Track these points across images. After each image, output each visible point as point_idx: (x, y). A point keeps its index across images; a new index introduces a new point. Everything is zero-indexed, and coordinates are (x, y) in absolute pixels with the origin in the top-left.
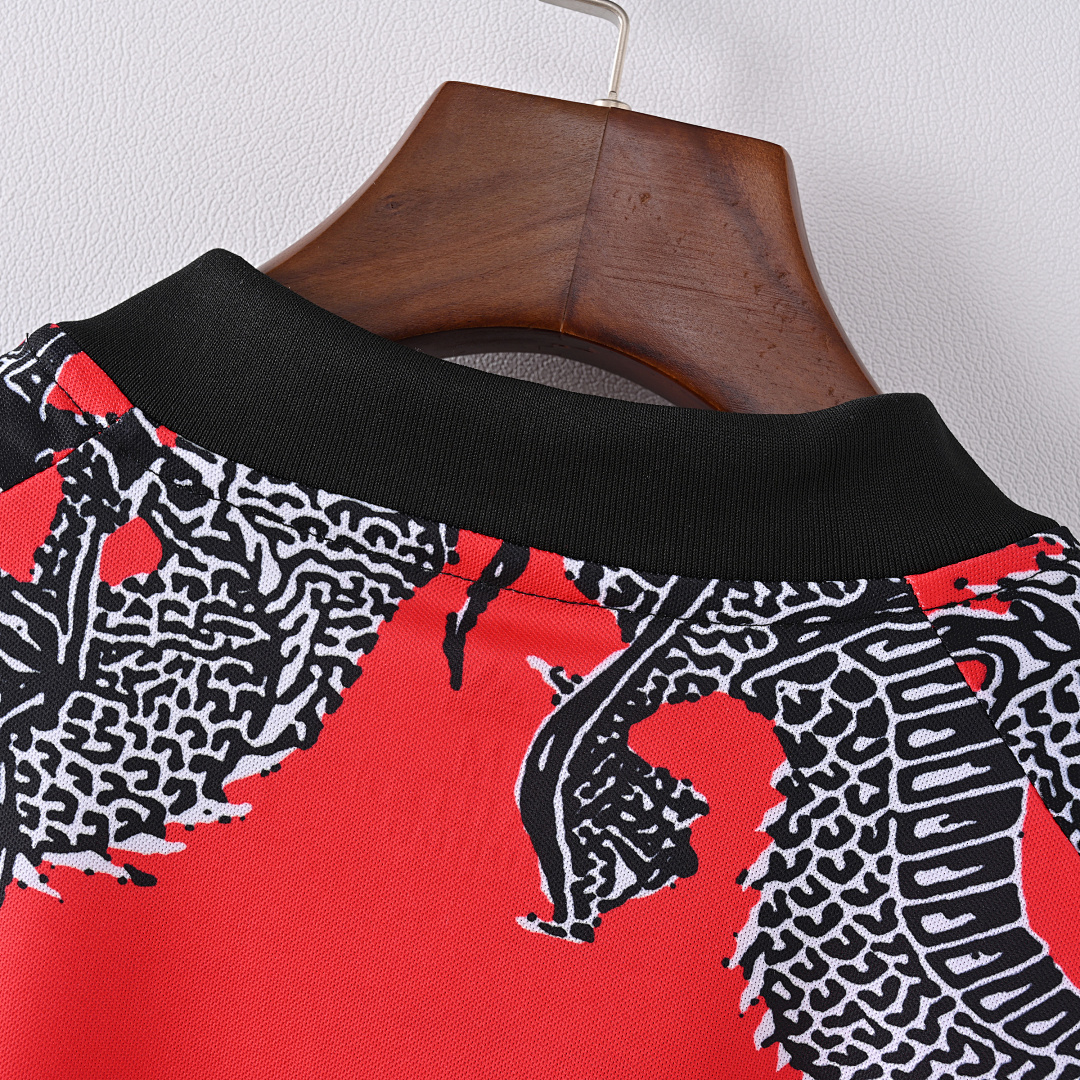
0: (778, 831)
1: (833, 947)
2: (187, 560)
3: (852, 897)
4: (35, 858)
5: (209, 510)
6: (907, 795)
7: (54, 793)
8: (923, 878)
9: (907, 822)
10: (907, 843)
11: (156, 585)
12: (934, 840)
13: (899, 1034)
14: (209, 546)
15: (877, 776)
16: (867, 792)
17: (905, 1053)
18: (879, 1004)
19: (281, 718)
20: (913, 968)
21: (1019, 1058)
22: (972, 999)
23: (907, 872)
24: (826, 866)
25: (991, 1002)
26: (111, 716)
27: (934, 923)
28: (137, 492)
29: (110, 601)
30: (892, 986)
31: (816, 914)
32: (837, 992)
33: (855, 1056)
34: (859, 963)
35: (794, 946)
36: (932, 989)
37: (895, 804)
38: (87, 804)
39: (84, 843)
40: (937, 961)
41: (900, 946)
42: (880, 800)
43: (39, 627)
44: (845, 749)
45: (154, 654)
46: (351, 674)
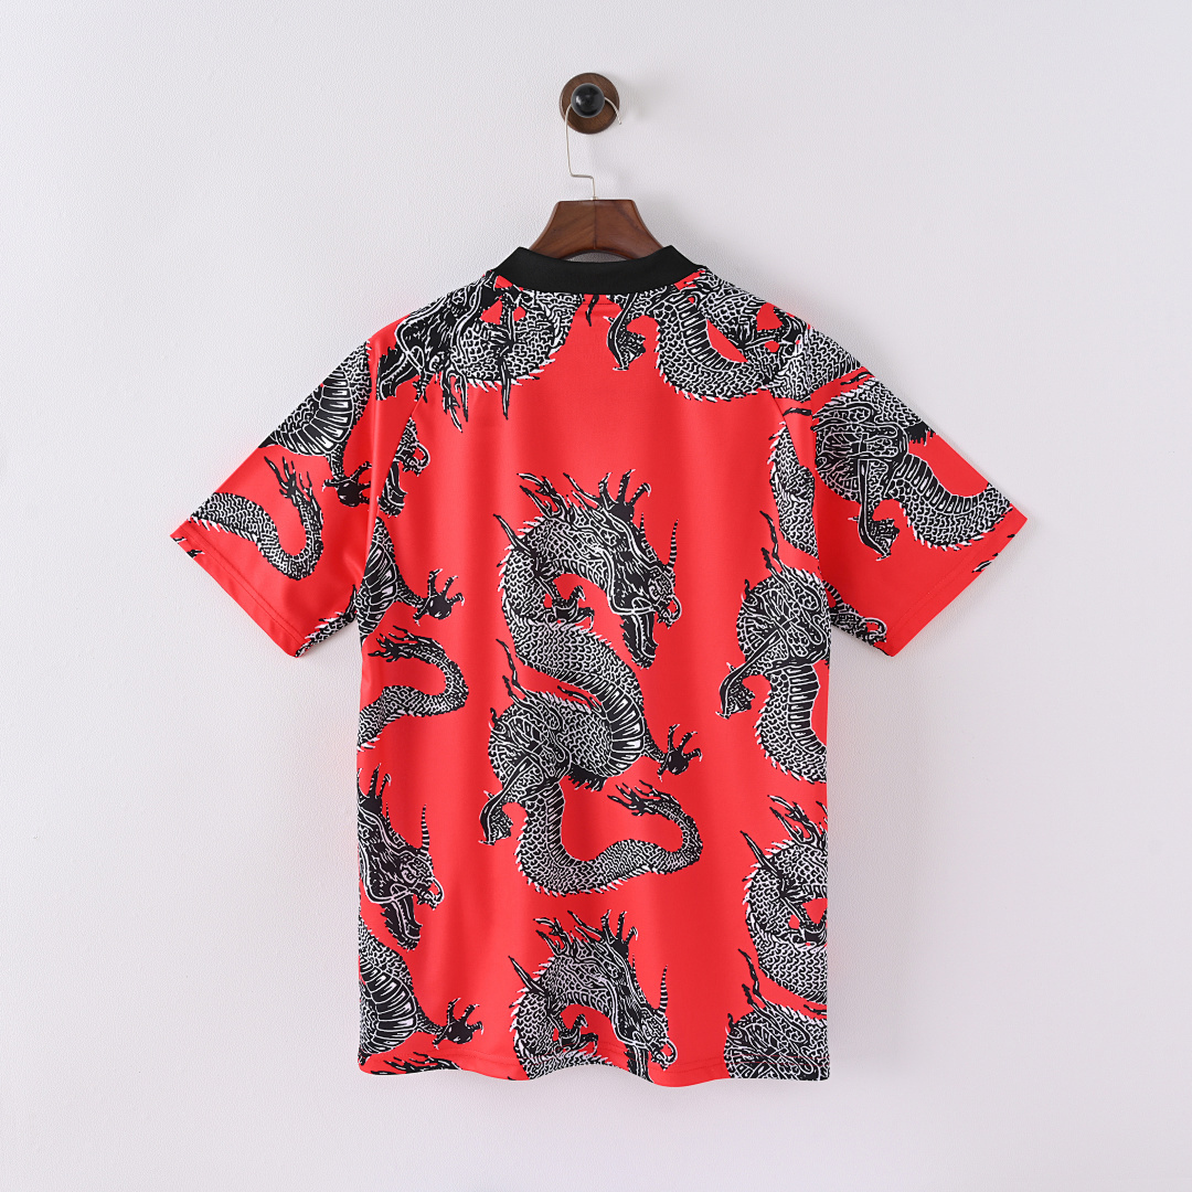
0: (660, 340)
1: (676, 360)
2: (531, 313)
3: (677, 350)
4: (515, 379)
5: (533, 302)
6: (684, 327)
7: (516, 365)
8: (690, 343)
9: (685, 332)
10: (686, 336)
11: (526, 319)
12: (691, 335)
13: (692, 374)
14: (534, 309)
15: (677, 325)
16: (676, 328)
17: (693, 377)
18: (686, 369)
19: (557, 340)
20: (692, 361)
21: (715, 373)
22: (704, 364)
23: (687, 342)
24: (671, 345)
25: (708, 363)
26: (523, 348)
27: (694, 351)
28: (517, 302)
29: (517, 325)
30: (688, 365)
31: (671, 355)
32: (678, 369)
33: (684, 380)
34: (681, 362)
35: (668, 362)
36: (696, 364)
37: (682, 329)
38: (523, 366)
39: (524, 374)
40: (696, 358)
41: (688, 357)
42: (678, 329)
43: (504, 333)
44: (669, 321)
45: (528, 333)
46: (569, 328)
